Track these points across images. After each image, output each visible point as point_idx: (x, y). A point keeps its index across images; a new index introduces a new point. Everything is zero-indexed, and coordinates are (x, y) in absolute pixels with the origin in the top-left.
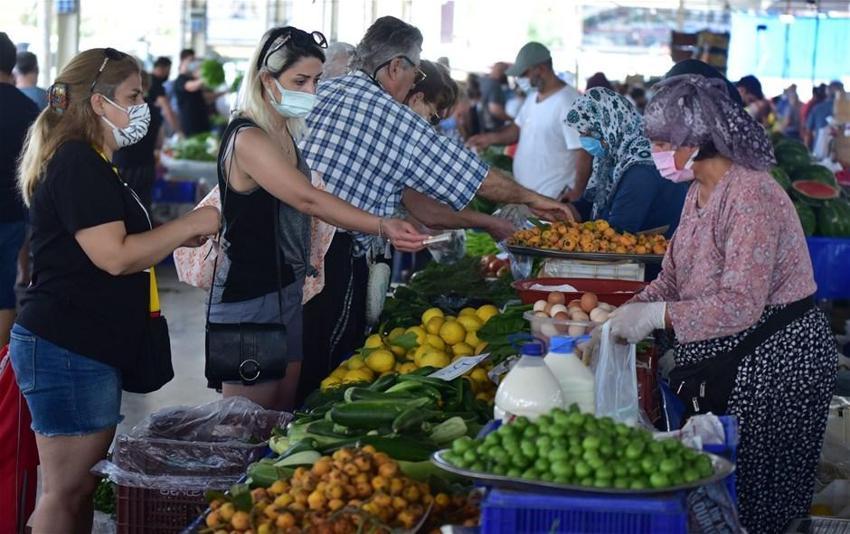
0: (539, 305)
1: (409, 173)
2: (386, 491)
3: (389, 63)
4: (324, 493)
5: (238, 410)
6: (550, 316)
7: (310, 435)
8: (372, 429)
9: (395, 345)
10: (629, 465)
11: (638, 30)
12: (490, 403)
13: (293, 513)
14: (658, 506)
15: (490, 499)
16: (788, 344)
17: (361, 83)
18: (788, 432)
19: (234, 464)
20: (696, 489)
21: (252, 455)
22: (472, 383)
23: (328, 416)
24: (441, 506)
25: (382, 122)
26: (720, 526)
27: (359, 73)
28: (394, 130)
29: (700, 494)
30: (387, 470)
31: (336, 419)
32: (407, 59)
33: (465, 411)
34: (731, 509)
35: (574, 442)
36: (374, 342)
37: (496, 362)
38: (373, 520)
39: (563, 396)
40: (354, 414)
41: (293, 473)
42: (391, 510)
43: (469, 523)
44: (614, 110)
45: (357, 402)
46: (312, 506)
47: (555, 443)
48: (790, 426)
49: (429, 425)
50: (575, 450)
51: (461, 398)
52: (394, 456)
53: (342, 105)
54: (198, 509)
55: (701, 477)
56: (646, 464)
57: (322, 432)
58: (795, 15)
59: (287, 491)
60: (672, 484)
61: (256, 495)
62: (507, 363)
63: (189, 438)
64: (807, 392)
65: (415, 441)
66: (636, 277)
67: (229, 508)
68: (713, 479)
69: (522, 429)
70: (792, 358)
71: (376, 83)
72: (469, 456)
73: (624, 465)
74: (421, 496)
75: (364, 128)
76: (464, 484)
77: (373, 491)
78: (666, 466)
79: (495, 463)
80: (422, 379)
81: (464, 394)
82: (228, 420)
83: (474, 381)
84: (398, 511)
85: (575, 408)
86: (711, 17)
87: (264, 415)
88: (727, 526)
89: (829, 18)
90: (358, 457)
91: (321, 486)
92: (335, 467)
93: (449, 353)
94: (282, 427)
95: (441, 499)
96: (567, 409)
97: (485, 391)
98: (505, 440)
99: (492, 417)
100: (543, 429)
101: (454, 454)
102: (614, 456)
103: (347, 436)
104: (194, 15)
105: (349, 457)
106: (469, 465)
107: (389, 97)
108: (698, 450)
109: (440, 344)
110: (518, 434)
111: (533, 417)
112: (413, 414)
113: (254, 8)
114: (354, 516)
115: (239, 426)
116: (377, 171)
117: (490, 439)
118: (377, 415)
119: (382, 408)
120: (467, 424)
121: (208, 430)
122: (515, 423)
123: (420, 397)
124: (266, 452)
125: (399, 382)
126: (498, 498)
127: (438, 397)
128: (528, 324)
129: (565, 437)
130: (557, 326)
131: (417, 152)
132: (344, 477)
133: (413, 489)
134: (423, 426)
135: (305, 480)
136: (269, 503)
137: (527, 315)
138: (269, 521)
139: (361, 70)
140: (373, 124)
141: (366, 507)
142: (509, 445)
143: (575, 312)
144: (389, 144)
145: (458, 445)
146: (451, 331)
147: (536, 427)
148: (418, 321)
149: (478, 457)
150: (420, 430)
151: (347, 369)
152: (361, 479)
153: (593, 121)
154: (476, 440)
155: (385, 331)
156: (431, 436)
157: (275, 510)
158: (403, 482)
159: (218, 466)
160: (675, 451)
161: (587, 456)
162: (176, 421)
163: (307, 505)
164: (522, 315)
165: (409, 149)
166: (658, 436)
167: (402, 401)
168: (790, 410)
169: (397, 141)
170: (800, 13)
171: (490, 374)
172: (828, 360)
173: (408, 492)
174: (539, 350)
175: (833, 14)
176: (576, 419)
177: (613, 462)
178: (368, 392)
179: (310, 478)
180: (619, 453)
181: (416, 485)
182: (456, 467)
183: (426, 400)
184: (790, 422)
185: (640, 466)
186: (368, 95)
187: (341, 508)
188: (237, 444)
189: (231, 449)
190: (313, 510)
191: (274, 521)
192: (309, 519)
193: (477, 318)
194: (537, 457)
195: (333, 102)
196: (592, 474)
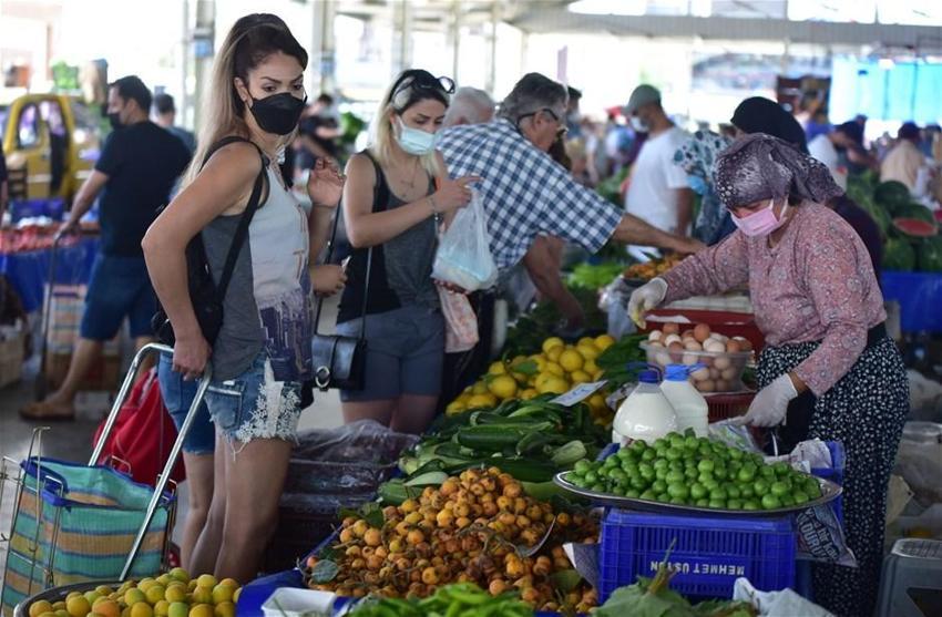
0: (654, 335)
1: (543, 216)
2: (511, 510)
3: (533, 114)
4: (451, 511)
5: (368, 433)
6: (664, 345)
7: (437, 457)
8: (497, 451)
9: (517, 371)
10: (742, 487)
11: (745, 75)
12: (607, 428)
13: (422, 530)
14: (769, 526)
15: (609, 518)
16: (862, 372)
17: (505, 129)
18: (867, 456)
19: (364, 484)
20: (804, 511)
21: (382, 475)
22: (591, 409)
23: (455, 439)
24: (563, 526)
25: (520, 165)
26: (828, 546)
27: (504, 121)
28: (532, 174)
29: (808, 516)
30: (511, 490)
31: (463, 442)
32: (551, 112)
33: (584, 434)
34: (838, 529)
35: (689, 465)
36: (497, 368)
37: (613, 389)
38: (498, 538)
39: (678, 420)
40: (480, 437)
41: (422, 492)
42: (515, 528)
43: (588, 541)
44: (716, 150)
45: (482, 426)
46: (440, 524)
47: (671, 466)
48: (868, 450)
49: (550, 448)
50: (690, 473)
51: (579, 421)
52: (517, 477)
53: (483, 147)
54: (332, 526)
55: (810, 500)
56: (758, 487)
57: (448, 454)
58: (895, 61)
59: (417, 510)
60: (783, 506)
61: (387, 513)
62: (624, 390)
63: (322, 458)
64: (880, 417)
65: (537, 463)
66: (745, 308)
67: (362, 524)
68: (822, 501)
69: (640, 451)
70: (866, 385)
71: (519, 131)
72: (590, 478)
73: (737, 487)
74: (543, 515)
75: (503, 169)
76: (583, 505)
77: (498, 510)
78: (777, 489)
79: (614, 484)
80: (544, 404)
81: (583, 419)
82: (359, 441)
83: (593, 407)
84: (521, 530)
85: (690, 433)
86: (814, 62)
87: (393, 437)
88: (834, 546)
89: (927, 63)
90: (485, 477)
91: (448, 505)
92: (463, 486)
93: (568, 380)
94: (410, 449)
95: (562, 518)
96: (683, 434)
97: (602, 416)
98: (624, 463)
99: (611, 440)
100: (660, 453)
101: (575, 475)
102: (728, 479)
103: (473, 458)
104: (324, 59)
105: (476, 478)
106: (589, 486)
107: (529, 143)
108: (807, 474)
109: (561, 372)
110: (636, 457)
111: (650, 441)
112: (534, 438)
113: (379, 52)
114: (480, 534)
115: (369, 448)
116: (512, 211)
117: (610, 461)
118: (501, 438)
119: (507, 431)
120: (586, 447)
121: (340, 451)
122: (633, 446)
123: (540, 421)
124: (396, 473)
125: (522, 406)
126: (616, 517)
127: (559, 421)
128: (643, 353)
129: (682, 460)
130: (671, 355)
131: (552, 196)
132: (471, 497)
133: (536, 508)
134: (545, 449)
135: (434, 498)
136: (400, 521)
137: (643, 344)
138: (399, 537)
139: (507, 118)
140: (512, 167)
141: (491, 525)
142: (628, 467)
143: (689, 342)
144: (526, 186)
145: (580, 467)
146: (570, 359)
147: (653, 451)
148: (538, 349)
149: (598, 478)
150: (542, 453)
151: (472, 394)
152: (486, 499)
153: (696, 159)
154: (596, 462)
155: (508, 358)
156: (553, 459)
157: (406, 528)
158: (526, 501)
159: (350, 485)
160: (785, 474)
161: (701, 478)
162: (309, 443)
163: (435, 523)
164: (638, 344)
165: (545, 192)
166: (768, 460)
167: (526, 425)
168: (867, 435)
169: (534, 184)
170: (899, 59)
171: (608, 400)
172: (901, 386)
173: (531, 511)
174: (654, 377)
175: (931, 59)
176: (692, 443)
177: (726, 484)
178: (494, 416)
179: (439, 497)
180: (733, 476)
181: (538, 505)
182: (578, 488)
183: (548, 424)
184: (869, 446)
185: (753, 488)
186: (509, 140)
187: (468, 526)
188: (367, 464)
189: (362, 469)
190: (442, 528)
191: (405, 537)
192: (437, 535)
193: (595, 347)
194: (654, 479)
195: (476, 143)
196: (707, 496)
